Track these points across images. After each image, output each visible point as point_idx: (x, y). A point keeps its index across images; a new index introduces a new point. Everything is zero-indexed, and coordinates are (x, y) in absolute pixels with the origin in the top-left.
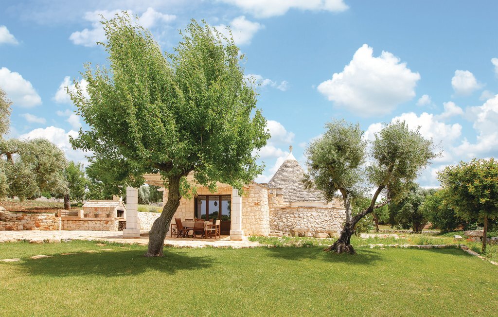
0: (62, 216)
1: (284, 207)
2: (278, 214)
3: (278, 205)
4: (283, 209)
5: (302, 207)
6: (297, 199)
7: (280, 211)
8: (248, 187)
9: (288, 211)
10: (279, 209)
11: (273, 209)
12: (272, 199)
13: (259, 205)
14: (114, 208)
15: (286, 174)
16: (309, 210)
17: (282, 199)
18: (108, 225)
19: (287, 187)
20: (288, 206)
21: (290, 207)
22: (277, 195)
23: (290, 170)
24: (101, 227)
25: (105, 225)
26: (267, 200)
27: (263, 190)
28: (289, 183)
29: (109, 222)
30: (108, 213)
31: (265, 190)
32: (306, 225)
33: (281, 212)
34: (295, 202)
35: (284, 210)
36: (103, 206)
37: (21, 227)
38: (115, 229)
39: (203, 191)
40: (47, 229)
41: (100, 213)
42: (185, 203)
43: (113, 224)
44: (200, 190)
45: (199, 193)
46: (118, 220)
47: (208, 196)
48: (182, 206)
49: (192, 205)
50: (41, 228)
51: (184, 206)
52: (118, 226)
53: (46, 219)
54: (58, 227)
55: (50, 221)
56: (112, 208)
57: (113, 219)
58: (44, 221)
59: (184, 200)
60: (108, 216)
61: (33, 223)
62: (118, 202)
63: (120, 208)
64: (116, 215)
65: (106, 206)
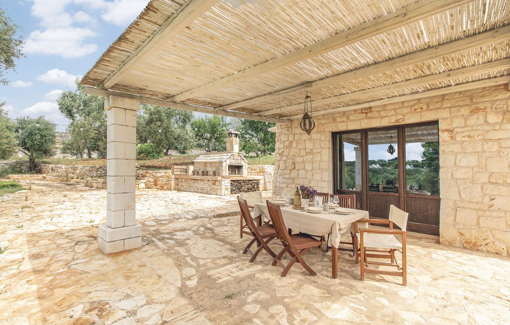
0: (176, 173)
18: (216, 187)
24: (209, 189)
25: (213, 186)
29: (216, 182)
30: (215, 169)
36: (211, 161)
37: (143, 185)
38: (223, 192)
39: (353, 121)
40: (162, 188)
41: (209, 169)
42: (312, 150)
43: (220, 185)
44: (344, 119)
45: (342, 127)
46: (230, 179)
47: (364, 132)
48: (305, 158)
49: (327, 155)
50: (158, 187)
51: (310, 157)
52: (229, 187)
53: (161, 177)
54: (171, 186)
55: (165, 180)
56: (221, 163)
57: (219, 178)
58: (160, 179)
59: (309, 145)
60: (215, 174)
61: (152, 180)
62: (230, 154)
63: (234, 163)
64: (226, 172)
65: (214, 160)
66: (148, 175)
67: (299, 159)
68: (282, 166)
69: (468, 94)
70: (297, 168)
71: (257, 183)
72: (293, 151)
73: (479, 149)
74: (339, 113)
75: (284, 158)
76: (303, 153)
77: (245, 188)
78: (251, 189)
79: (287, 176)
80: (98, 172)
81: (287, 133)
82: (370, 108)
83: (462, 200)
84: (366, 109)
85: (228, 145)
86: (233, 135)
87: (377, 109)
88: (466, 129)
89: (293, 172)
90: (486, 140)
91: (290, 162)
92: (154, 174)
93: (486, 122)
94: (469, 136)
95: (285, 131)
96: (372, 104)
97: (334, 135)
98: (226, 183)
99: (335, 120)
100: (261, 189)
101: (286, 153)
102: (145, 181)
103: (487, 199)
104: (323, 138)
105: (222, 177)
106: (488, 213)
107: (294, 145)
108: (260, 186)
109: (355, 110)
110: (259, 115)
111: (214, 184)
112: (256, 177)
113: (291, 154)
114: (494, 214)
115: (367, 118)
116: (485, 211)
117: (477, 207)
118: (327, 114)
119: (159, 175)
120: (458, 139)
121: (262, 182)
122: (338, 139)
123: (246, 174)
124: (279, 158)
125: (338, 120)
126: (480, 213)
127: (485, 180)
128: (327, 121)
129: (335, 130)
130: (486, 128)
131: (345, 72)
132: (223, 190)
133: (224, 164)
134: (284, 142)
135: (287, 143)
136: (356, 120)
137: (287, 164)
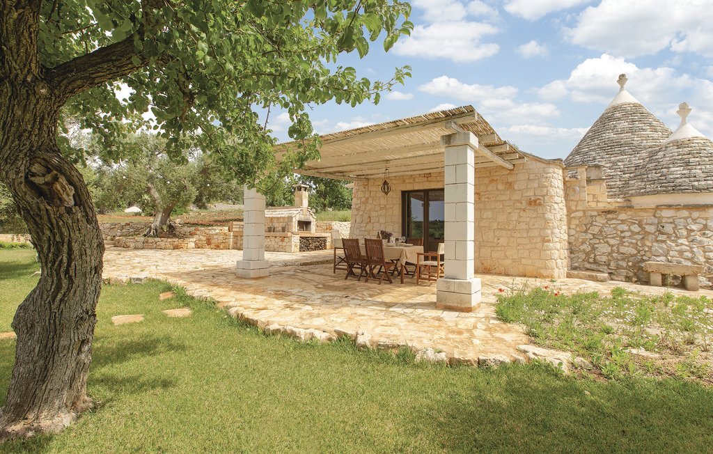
0: (234, 230)
1: (611, 207)
2: (592, 225)
3: (593, 205)
4: (609, 212)
5: (669, 207)
6: (649, 187)
7: (598, 219)
8: (511, 167)
9: (623, 216)
10: (596, 213)
11: (580, 214)
12: (574, 190)
13: (540, 204)
14: (291, 218)
15: (612, 135)
16: (695, 214)
17: (600, 190)
18: (284, 244)
19: (614, 163)
20: (621, 205)
21: (631, 207)
22: (589, 181)
23: (624, 124)
24: (276, 246)
25: (281, 243)
26: (562, 193)
27: (551, 170)
28: (623, 153)
29: (285, 239)
30: (284, 225)
31: (556, 170)
32: (688, 254)
33: (600, 221)
34: (643, 194)
35: (609, 216)
36: (279, 216)
37: (193, 245)
38: (293, 249)
39: (417, 183)
40: (217, 247)
41: (276, 225)
42: (385, 206)
43: (290, 241)
44: (412, 181)
45: (409, 188)
46: (299, 236)
47: (426, 192)
48: (379, 212)
49: (397, 210)
50: (212, 246)
51: (383, 212)
52: (299, 244)
53: (217, 234)
54: (229, 245)
55: (221, 238)
56: (290, 218)
57: (289, 234)
58: (215, 237)
59: (383, 201)
60: (284, 230)
61: (204, 239)
62: (299, 209)
63: (303, 218)
64: (295, 228)
65: (283, 216)
66: (198, 232)
67: (374, 214)
68: (358, 220)
69: (488, 169)
70: (372, 221)
71: (324, 240)
72: (369, 207)
73: (493, 207)
74: (407, 175)
75: (361, 213)
76: (377, 208)
77: (312, 246)
78: (318, 247)
79: (363, 229)
80: (124, 230)
81: (364, 190)
82: (430, 173)
83: (483, 241)
84: (427, 174)
85: (296, 199)
86: (303, 189)
87: (434, 175)
88: (487, 193)
89: (369, 225)
90: (497, 201)
91: (366, 216)
92: (207, 231)
93: (497, 188)
94: (488, 198)
95: (362, 188)
96: (431, 171)
97: (403, 193)
98: (296, 240)
99: (404, 181)
100: (328, 247)
101: (363, 208)
102: (195, 240)
103: (496, 239)
104: (395, 196)
105: (292, 233)
106: (496, 249)
107: (370, 201)
108: (327, 244)
109: (420, 174)
110: (343, 176)
111: (282, 241)
112: (324, 235)
113: (367, 209)
114: (499, 249)
115: (428, 181)
116: (495, 247)
117: (491, 244)
118: (398, 176)
119: (214, 232)
120: (483, 200)
121: (329, 240)
122: (406, 196)
123: (313, 231)
124: (356, 213)
125: (407, 181)
126: (493, 249)
127: (496, 227)
128: (399, 182)
129: (405, 189)
130: (497, 193)
131: (410, 157)
132: (293, 247)
133: (294, 219)
134: (361, 198)
135: (363, 199)
136: (420, 182)
137: (364, 218)
